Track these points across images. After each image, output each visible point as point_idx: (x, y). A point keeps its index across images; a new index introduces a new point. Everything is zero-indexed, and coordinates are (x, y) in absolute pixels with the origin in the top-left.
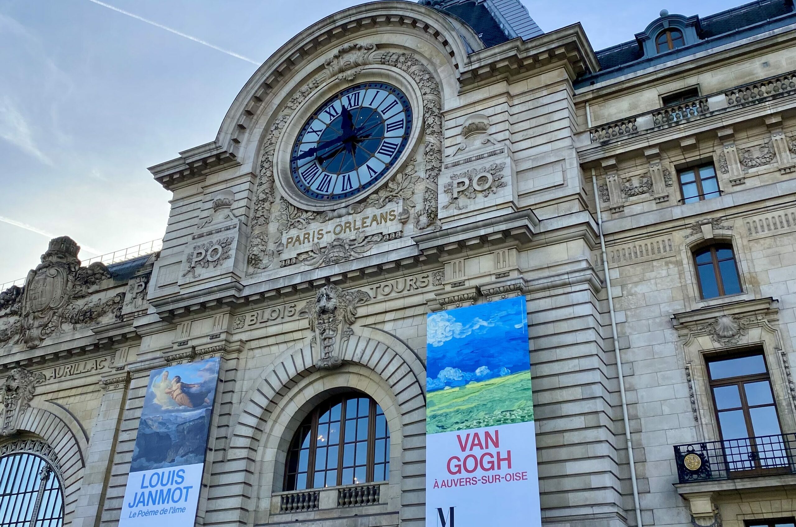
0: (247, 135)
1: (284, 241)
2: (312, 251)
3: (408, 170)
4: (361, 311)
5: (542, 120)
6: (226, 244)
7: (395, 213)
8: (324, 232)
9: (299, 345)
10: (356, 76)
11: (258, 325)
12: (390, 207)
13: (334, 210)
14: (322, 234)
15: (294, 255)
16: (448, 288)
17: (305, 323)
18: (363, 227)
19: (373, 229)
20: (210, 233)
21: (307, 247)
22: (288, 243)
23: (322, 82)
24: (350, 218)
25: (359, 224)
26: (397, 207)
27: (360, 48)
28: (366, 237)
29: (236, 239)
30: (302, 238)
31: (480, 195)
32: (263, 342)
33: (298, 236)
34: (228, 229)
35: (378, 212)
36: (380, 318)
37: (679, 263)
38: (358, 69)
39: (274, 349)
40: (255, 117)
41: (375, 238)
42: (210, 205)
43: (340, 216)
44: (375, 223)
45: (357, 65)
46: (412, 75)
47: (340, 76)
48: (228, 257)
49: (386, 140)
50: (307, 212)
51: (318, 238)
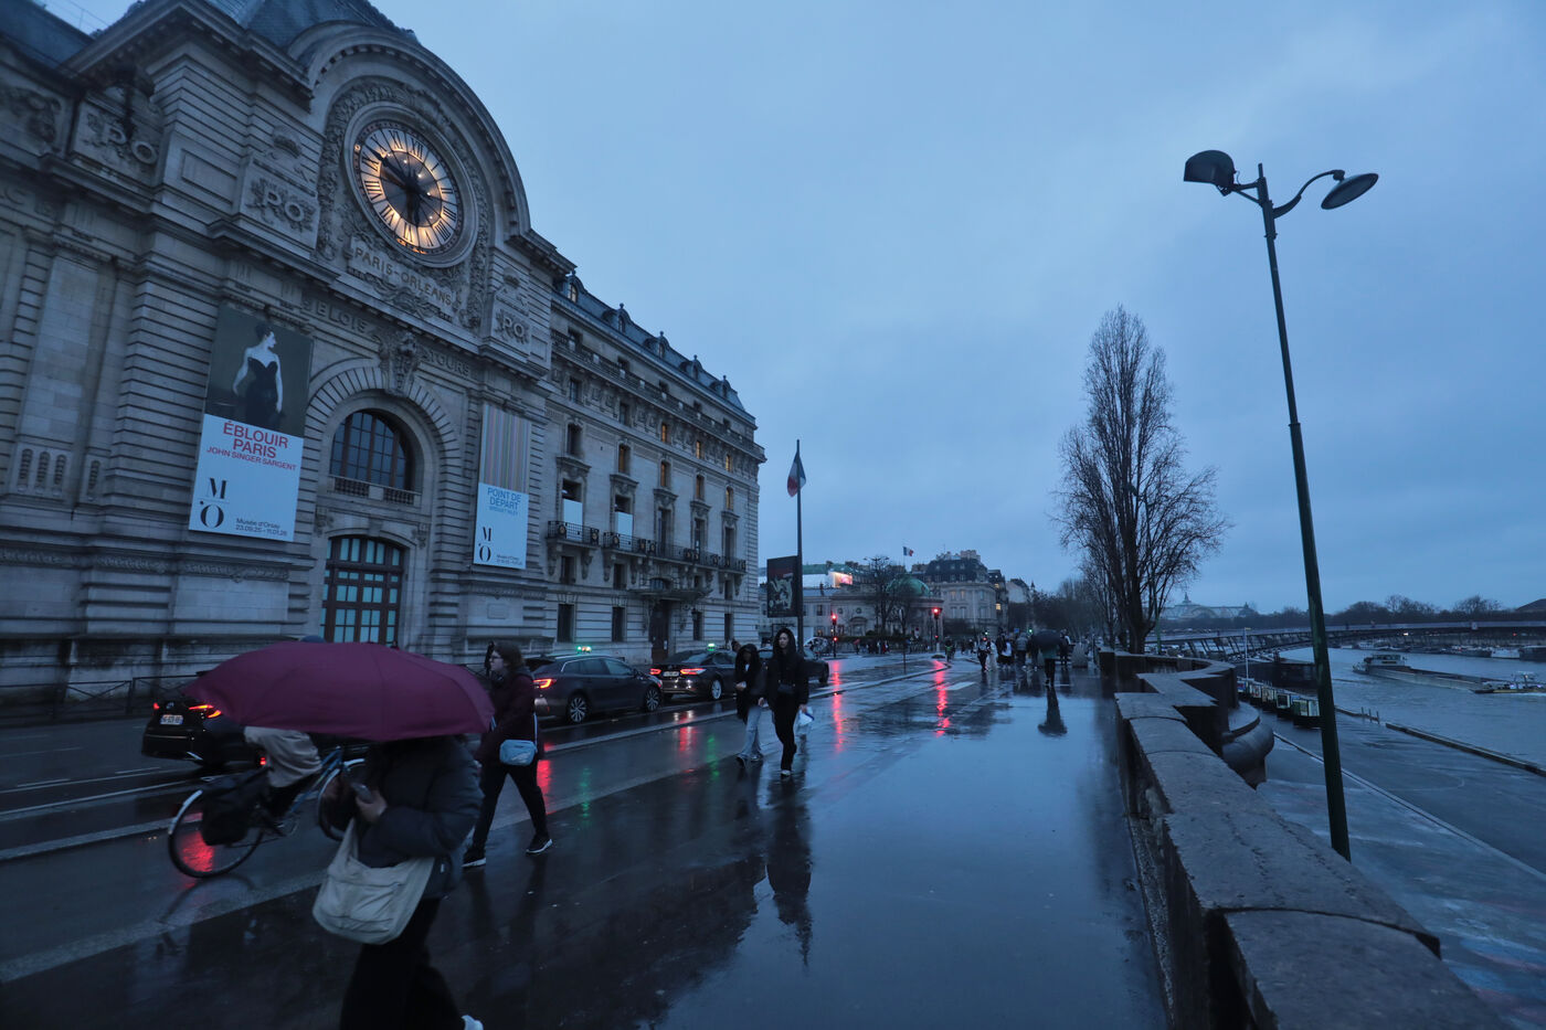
2: (381, 280)
4: (422, 366)
6: (309, 212)
9: (366, 363)
10: (428, 131)
11: (326, 319)
12: (446, 290)
13: (405, 257)
14: (391, 271)
15: (364, 270)
16: (486, 388)
17: (376, 347)
19: (433, 300)
20: (280, 176)
21: (376, 272)
23: (400, 102)
24: (416, 275)
25: (423, 286)
27: (440, 111)
28: (428, 304)
30: (371, 259)
31: (515, 339)
32: (332, 340)
33: (367, 254)
35: (439, 289)
36: (432, 379)
37: (564, 430)
38: (434, 129)
39: (338, 351)
41: (433, 309)
43: (409, 266)
44: (435, 295)
45: (434, 123)
46: (476, 187)
47: (417, 116)
50: (378, 236)
51: (387, 272)
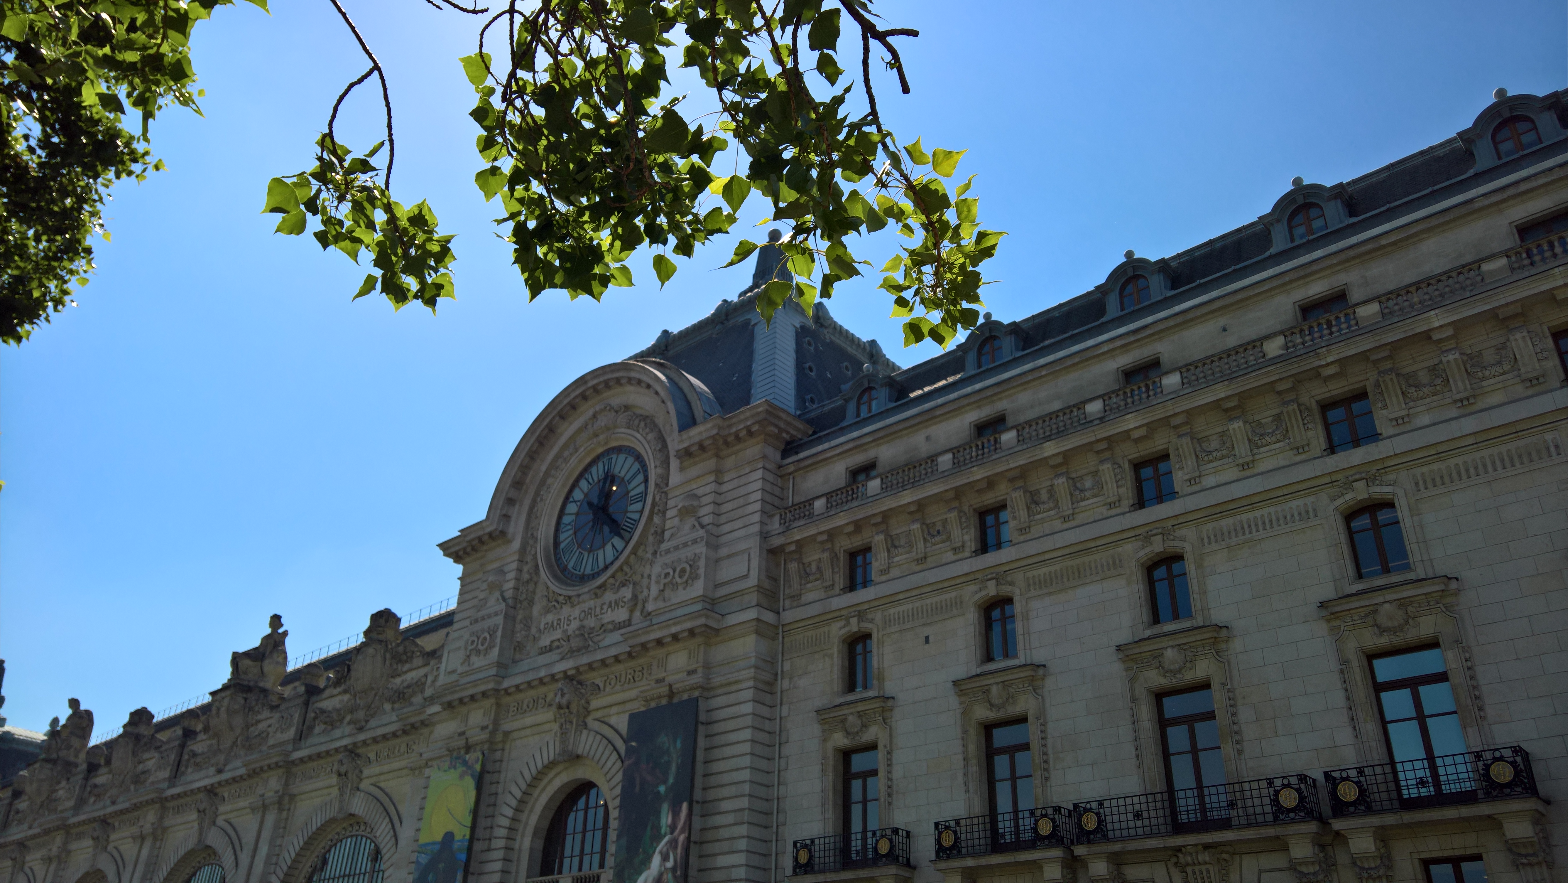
0: (517, 507)
1: (542, 627)
2: (562, 638)
3: (640, 552)
4: (593, 704)
5: (741, 501)
6: (492, 632)
7: (625, 600)
8: (571, 618)
9: (546, 737)
10: (608, 440)
11: (518, 715)
12: (623, 591)
13: (582, 594)
14: (570, 621)
15: (548, 642)
17: (551, 716)
18: (601, 614)
19: (608, 616)
20: (483, 618)
21: (557, 634)
22: (545, 629)
23: (581, 446)
24: (592, 603)
25: (598, 610)
26: (627, 593)
27: (610, 409)
28: (602, 625)
29: (501, 627)
30: (555, 624)
31: (679, 588)
32: (523, 733)
33: (553, 622)
34: (496, 614)
35: (612, 598)
36: (607, 711)
37: (831, 656)
38: (609, 433)
39: (529, 740)
40: (524, 487)
41: (610, 626)
42: (485, 586)
43: (583, 602)
44: (610, 610)
47: (595, 439)
48: (494, 646)
49: (629, 515)
50: (560, 595)
51: (568, 625)
